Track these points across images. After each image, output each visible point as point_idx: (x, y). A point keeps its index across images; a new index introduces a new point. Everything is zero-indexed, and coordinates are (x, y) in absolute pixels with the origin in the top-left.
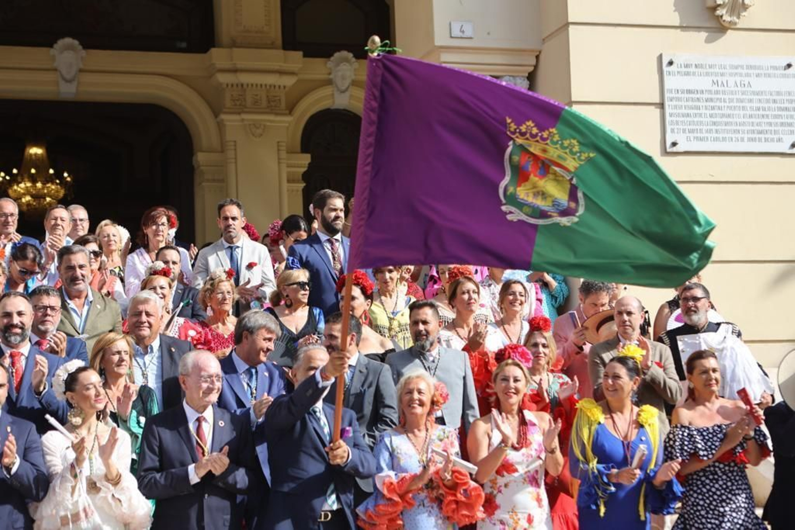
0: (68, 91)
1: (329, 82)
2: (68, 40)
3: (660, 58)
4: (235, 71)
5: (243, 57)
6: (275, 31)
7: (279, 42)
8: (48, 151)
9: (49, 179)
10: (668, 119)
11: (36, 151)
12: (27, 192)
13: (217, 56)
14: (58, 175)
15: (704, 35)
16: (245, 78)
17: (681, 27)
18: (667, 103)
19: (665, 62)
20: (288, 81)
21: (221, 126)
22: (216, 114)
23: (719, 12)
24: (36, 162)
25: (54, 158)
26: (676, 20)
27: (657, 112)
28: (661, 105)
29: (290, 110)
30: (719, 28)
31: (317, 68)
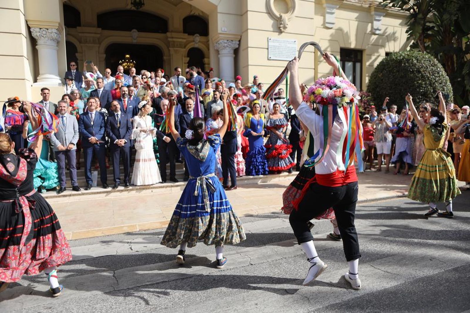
0: (135, 42)
1: (194, 41)
2: (135, 30)
3: (268, 38)
4: (172, 38)
5: (174, 35)
6: (181, 28)
7: (182, 31)
8: (130, 56)
9: (131, 63)
10: (269, 52)
11: (128, 56)
12: (126, 65)
13: (168, 34)
14: (133, 61)
15: (277, 33)
16: (175, 40)
17: (273, 32)
18: (269, 49)
19: (269, 39)
20: (185, 41)
21: (169, 50)
22: (168, 48)
23: (281, 28)
24: (128, 58)
25: (131, 58)
26: (272, 30)
27: (267, 50)
28: (268, 49)
29: (185, 47)
30: (281, 32)
31: (191, 38)
